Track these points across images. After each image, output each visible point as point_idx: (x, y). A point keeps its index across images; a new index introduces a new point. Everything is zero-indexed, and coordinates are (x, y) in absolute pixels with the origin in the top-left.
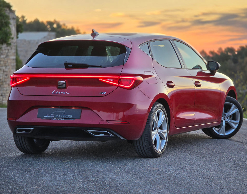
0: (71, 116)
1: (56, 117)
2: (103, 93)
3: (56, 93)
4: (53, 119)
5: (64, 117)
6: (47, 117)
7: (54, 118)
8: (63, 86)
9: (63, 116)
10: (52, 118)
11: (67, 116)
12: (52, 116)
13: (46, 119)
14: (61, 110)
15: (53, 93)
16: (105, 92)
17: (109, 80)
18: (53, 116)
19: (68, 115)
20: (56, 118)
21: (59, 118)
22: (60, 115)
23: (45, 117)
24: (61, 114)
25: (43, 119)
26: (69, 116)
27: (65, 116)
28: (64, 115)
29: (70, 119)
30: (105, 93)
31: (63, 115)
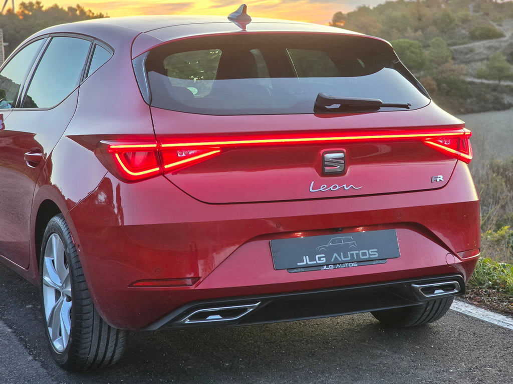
0: (373, 253)
1: (332, 260)
2: (438, 180)
3: (321, 189)
4: (325, 267)
5: (355, 258)
6: (305, 263)
7: (327, 265)
8: (338, 168)
9: (352, 255)
10: (322, 265)
11: (364, 254)
12: (319, 259)
13: (302, 270)
14: (342, 239)
15: (311, 190)
18: (324, 260)
19: (366, 251)
20: (335, 265)
21: (342, 264)
22: (342, 253)
23: (299, 264)
25: (295, 270)
26: (370, 255)
27: (358, 255)
28: (355, 252)
29: (374, 262)
31: (351, 252)
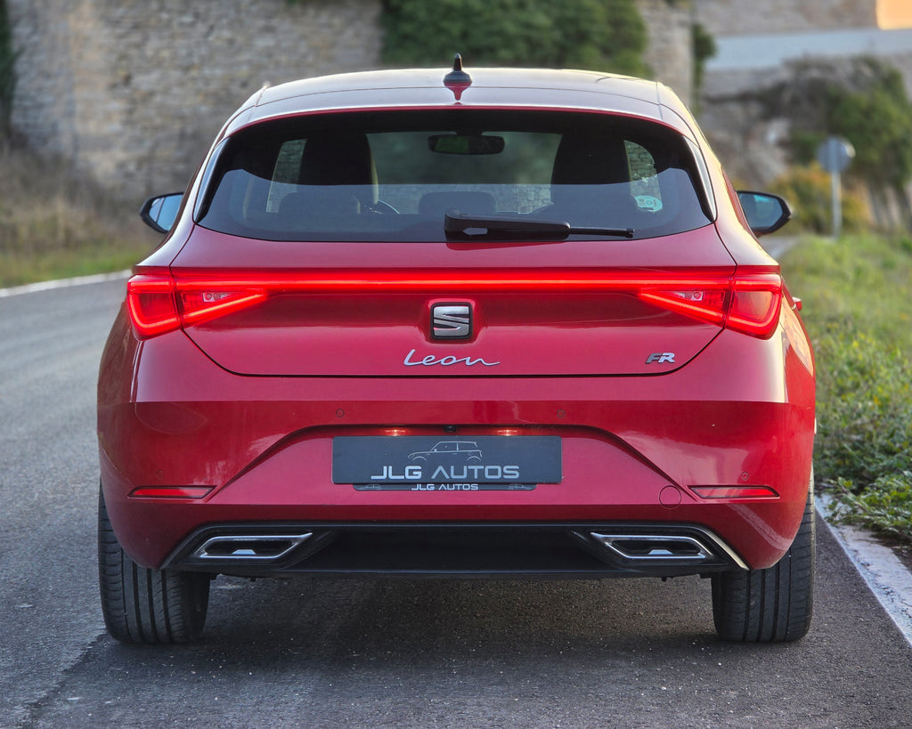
0: (512, 472)
1: (433, 477)
2: (662, 360)
3: (424, 362)
4: (419, 487)
5: (476, 477)
6: (384, 477)
7: (424, 484)
8: (461, 329)
9: (471, 472)
10: (414, 483)
11: (493, 472)
12: (411, 473)
13: (379, 488)
14: (457, 444)
15: (406, 362)
16: (672, 355)
17: (682, 295)
18: (418, 475)
19: (499, 468)
20: (437, 484)
21: (451, 484)
22: (452, 467)
23: (373, 477)
24: (460, 462)
25: (367, 487)
26: (503, 473)
27: (481, 472)
28: (476, 468)
29: (511, 487)
30: (670, 357)
31: (470, 467)
